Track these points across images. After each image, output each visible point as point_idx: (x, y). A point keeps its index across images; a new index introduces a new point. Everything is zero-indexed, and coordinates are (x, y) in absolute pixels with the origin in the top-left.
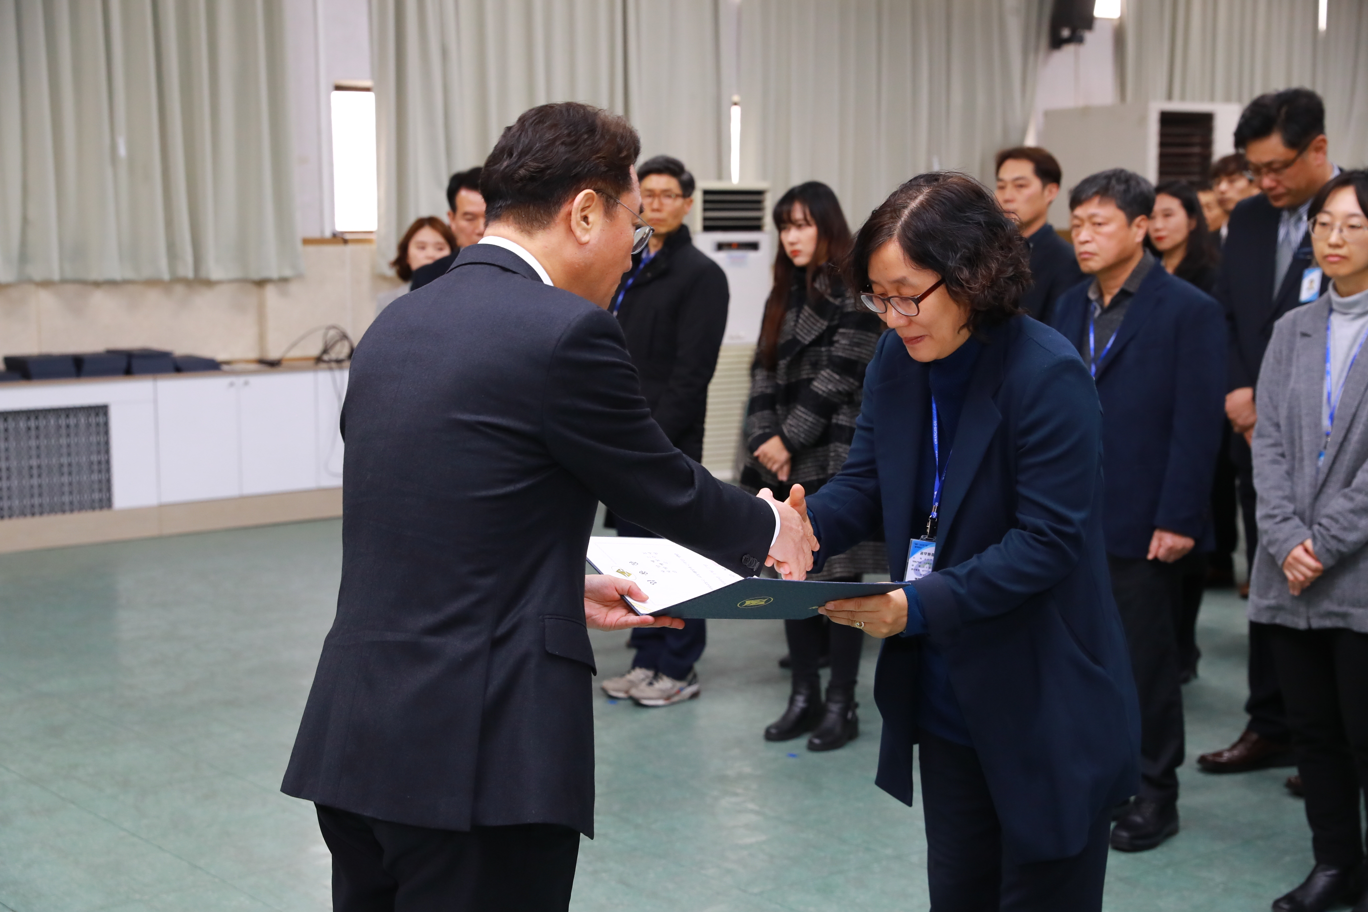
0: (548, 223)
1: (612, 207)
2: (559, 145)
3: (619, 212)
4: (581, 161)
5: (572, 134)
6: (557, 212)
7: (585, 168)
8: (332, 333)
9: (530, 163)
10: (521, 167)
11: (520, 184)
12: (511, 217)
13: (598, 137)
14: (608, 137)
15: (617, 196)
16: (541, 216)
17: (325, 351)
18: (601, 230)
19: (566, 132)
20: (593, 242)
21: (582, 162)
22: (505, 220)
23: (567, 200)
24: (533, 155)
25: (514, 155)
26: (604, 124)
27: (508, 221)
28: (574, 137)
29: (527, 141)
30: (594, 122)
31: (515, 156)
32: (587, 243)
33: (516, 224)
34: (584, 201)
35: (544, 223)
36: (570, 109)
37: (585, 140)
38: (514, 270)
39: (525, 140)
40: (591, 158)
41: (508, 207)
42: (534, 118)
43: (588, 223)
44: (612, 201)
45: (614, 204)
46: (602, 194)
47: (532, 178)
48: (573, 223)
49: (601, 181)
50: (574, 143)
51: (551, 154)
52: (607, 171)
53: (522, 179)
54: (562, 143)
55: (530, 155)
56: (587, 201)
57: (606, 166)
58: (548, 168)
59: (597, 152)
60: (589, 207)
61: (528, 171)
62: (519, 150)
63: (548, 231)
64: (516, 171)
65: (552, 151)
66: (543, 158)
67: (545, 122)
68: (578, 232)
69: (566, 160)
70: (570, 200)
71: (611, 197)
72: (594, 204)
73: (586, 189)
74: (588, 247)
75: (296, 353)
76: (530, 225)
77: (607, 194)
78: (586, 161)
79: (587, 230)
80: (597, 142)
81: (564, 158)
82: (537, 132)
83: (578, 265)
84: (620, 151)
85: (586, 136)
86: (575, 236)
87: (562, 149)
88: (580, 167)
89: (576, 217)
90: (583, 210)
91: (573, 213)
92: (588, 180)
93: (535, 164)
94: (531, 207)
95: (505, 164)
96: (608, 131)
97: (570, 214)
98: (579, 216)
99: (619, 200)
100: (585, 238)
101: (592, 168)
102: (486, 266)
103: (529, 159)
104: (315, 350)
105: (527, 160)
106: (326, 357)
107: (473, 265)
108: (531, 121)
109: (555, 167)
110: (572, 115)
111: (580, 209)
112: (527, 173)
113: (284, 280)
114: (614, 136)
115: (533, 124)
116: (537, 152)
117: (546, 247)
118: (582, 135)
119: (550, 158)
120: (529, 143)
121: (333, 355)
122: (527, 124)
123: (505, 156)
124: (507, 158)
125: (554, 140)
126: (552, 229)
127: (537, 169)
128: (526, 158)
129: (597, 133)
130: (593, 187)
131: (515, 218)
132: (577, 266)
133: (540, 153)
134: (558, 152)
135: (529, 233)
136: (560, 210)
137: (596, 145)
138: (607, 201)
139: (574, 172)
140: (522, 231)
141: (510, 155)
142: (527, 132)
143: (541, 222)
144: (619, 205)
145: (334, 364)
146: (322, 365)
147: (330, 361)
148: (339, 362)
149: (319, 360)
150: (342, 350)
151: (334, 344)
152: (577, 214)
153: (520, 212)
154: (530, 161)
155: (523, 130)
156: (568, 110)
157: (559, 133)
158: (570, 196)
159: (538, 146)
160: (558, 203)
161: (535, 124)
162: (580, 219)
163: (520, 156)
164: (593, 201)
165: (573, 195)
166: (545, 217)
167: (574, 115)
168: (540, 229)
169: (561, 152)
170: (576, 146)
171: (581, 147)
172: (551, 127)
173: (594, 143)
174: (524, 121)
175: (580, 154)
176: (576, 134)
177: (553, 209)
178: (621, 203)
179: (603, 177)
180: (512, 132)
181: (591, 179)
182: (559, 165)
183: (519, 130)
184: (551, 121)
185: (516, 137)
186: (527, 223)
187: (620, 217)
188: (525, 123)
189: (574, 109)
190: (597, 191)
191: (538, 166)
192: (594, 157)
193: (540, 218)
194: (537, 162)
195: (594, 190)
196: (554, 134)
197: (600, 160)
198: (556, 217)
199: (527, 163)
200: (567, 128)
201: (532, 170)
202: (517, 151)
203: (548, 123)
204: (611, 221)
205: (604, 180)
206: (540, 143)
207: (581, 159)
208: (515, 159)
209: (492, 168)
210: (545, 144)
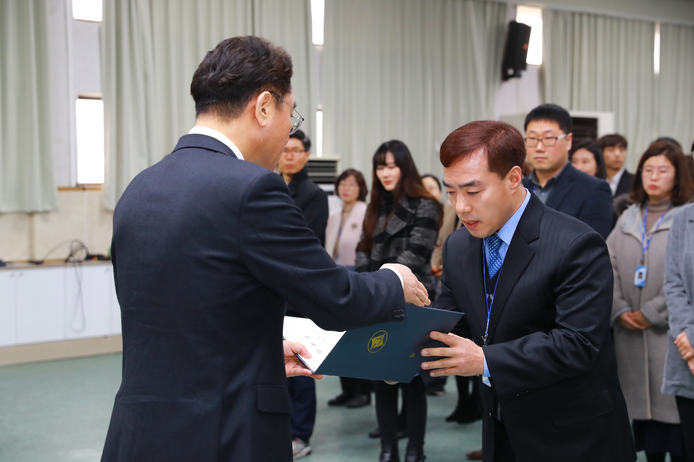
0: (240, 113)
1: (280, 103)
2: (247, 62)
3: (284, 106)
5: (256, 55)
6: (246, 105)
7: (264, 77)
8: (75, 245)
9: (228, 74)
10: (223, 76)
11: (222, 88)
12: (216, 112)
13: (272, 58)
14: (277, 59)
15: (283, 96)
16: (236, 109)
17: (71, 255)
18: (273, 118)
19: (251, 54)
20: (268, 126)
21: (262, 74)
22: (211, 112)
23: (253, 98)
24: (231, 69)
25: (218, 69)
27: (213, 114)
28: (257, 58)
29: (225, 61)
30: (268, 48)
31: (218, 70)
32: (265, 126)
33: (219, 116)
34: (263, 99)
35: (237, 114)
36: (252, 40)
37: (264, 60)
38: (215, 150)
39: (224, 59)
40: (268, 71)
41: (214, 104)
42: (229, 45)
43: (265, 113)
46: (274, 95)
47: (229, 84)
48: (257, 113)
49: (274, 86)
50: (256, 62)
51: (242, 68)
52: (278, 80)
53: (223, 84)
54: (249, 61)
55: (228, 68)
56: (265, 99)
57: (278, 77)
58: (240, 77)
59: (272, 68)
60: (266, 103)
62: (221, 65)
63: (239, 118)
64: (219, 79)
65: (242, 67)
66: (237, 70)
67: (237, 48)
68: (260, 119)
69: (252, 72)
70: (254, 98)
71: (279, 96)
72: (269, 101)
73: (265, 91)
74: (265, 129)
75: (53, 257)
76: (227, 116)
78: (265, 73)
79: (265, 118)
80: (271, 61)
81: (251, 71)
82: (232, 55)
84: (285, 67)
85: (264, 57)
86: (257, 121)
87: (250, 65)
88: (261, 77)
89: (258, 109)
90: (263, 105)
91: (257, 107)
92: (266, 86)
94: (229, 104)
95: (211, 75)
96: (277, 55)
97: (254, 107)
98: (261, 108)
99: (284, 98)
100: (264, 123)
101: (269, 77)
103: (227, 71)
104: (64, 254)
106: (72, 259)
108: (227, 47)
109: (245, 77)
110: (254, 44)
111: (261, 104)
112: (227, 80)
113: (46, 212)
114: (281, 58)
115: (229, 49)
116: (233, 67)
117: (238, 131)
118: (261, 56)
119: (241, 71)
120: (227, 61)
121: (76, 258)
122: (225, 49)
123: (210, 70)
124: (212, 70)
125: (243, 60)
126: (242, 117)
127: (232, 77)
128: (226, 70)
129: (270, 56)
130: (269, 90)
132: (258, 141)
133: (235, 68)
134: (246, 67)
135: (228, 121)
136: (248, 104)
137: (271, 62)
138: (277, 100)
139: (258, 79)
140: (223, 121)
141: (214, 69)
142: (225, 54)
143: (235, 113)
144: (284, 102)
145: (76, 263)
146: (69, 264)
147: (74, 262)
148: (79, 262)
149: (67, 261)
150: (81, 255)
151: (76, 251)
152: (259, 107)
153: (222, 108)
154: (229, 72)
155: (222, 53)
156: (250, 40)
157: (247, 55)
158: (254, 96)
159: (233, 63)
160: (247, 100)
161: (230, 49)
162: (261, 111)
163: (221, 70)
164: (269, 99)
165: (256, 95)
166: (238, 110)
167: (255, 44)
168: (234, 118)
169: (248, 66)
170: (258, 64)
171: (261, 64)
172: (240, 51)
173: (269, 62)
174: (222, 47)
175: (261, 69)
176: (257, 56)
177: (243, 104)
178: (285, 101)
179: (275, 84)
180: (214, 54)
181: (267, 85)
182: (247, 75)
183: (219, 53)
184: (240, 48)
185: (217, 58)
186: (226, 114)
187: (284, 109)
188: (222, 49)
189: (254, 40)
190: (272, 92)
191: (234, 76)
192: (270, 70)
193: (235, 111)
194: (233, 73)
195: (270, 92)
196: (244, 56)
197: (274, 72)
198: (245, 109)
199: (226, 73)
200: (252, 52)
201: (230, 78)
202: (219, 67)
203: (239, 49)
204: (279, 112)
205: (275, 85)
206: (234, 61)
207: (262, 72)
208: (218, 72)
209: (201, 78)
210: (238, 62)
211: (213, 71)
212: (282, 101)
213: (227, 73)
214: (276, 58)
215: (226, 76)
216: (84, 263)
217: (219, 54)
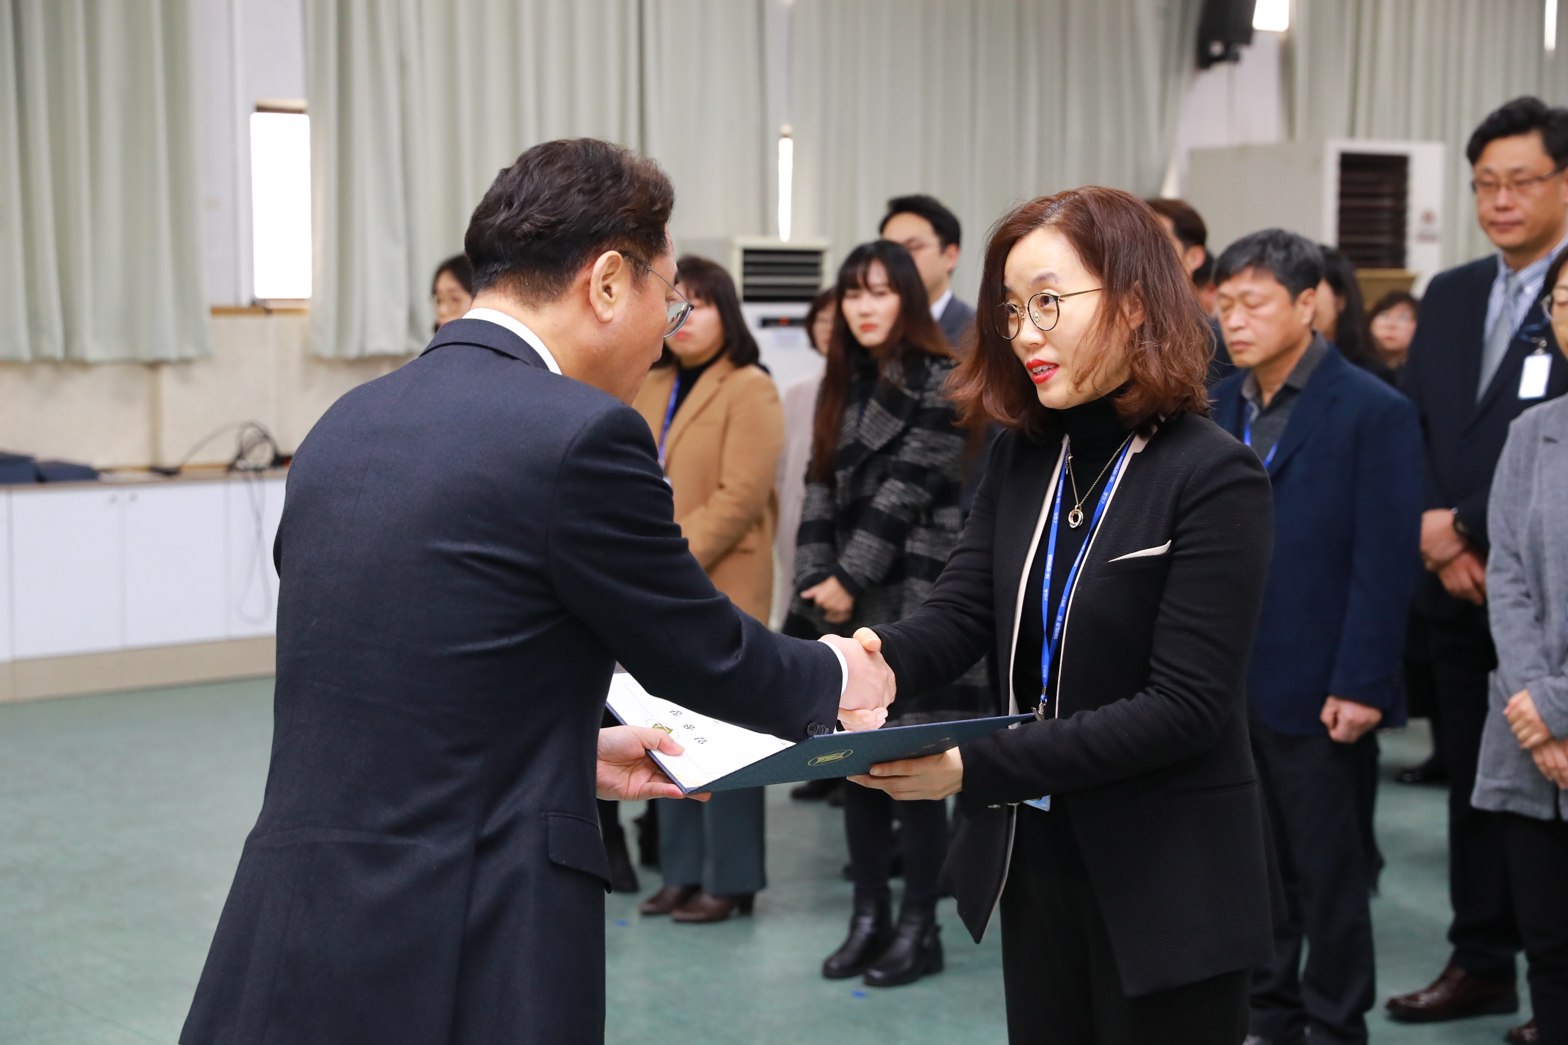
0: (560, 293)
1: (642, 275)
2: (575, 193)
3: (650, 281)
4: (604, 214)
5: (593, 178)
6: (571, 280)
7: (608, 223)
8: (249, 432)
9: (537, 216)
10: (525, 220)
11: (522, 243)
12: (510, 286)
13: (626, 184)
14: (638, 185)
15: (648, 260)
16: (550, 285)
17: (240, 456)
18: (627, 304)
19: (584, 176)
20: (616, 320)
21: (605, 216)
22: (502, 289)
23: (585, 265)
24: (541, 205)
25: (515, 206)
26: (632, 168)
27: (505, 290)
28: (594, 183)
29: (532, 188)
30: (619, 164)
31: (516, 208)
32: (609, 321)
33: (516, 294)
34: (606, 266)
35: (554, 294)
36: (587, 148)
37: (609, 188)
38: (512, 354)
39: (528, 187)
40: (617, 210)
41: (506, 272)
42: (541, 158)
43: (611, 296)
44: (642, 268)
45: (644, 271)
46: (630, 258)
47: (537, 235)
48: (593, 295)
49: (629, 240)
50: (592, 192)
51: (564, 204)
52: (637, 228)
53: (525, 236)
54: (580, 191)
55: (536, 204)
56: (610, 265)
57: (636, 222)
58: (560, 222)
59: (625, 204)
60: (612, 274)
61: (535, 225)
62: (522, 199)
63: (558, 304)
64: (517, 226)
65: (564, 201)
66: (553, 210)
67: (557, 162)
68: (599, 307)
69: (584, 212)
70: (588, 265)
71: (640, 262)
72: (619, 270)
73: (610, 250)
74: (610, 326)
75: (201, 458)
76: (534, 295)
77: (635, 258)
78: (611, 214)
79: (610, 305)
80: (624, 190)
81: (581, 211)
82: (545, 177)
83: (597, 349)
84: (653, 202)
85: (609, 183)
86: (594, 311)
87: (579, 198)
88: (603, 222)
89: (596, 287)
90: (605, 278)
91: (593, 282)
92: (611, 240)
93: (545, 217)
94: (537, 273)
95: (503, 216)
96: (638, 177)
97: (588, 283)
98: (600, 285)
99: (650, 266)
100: (607, 315)
101: (618, 223)
102: (475, 348)
103: (536, 209)
104: (225, 454)
105: (533, 211)
106: (241, 464)
107: (458, 346)
108: (535, 162)
109: (570, 222)
110: (591, 154)
111: (601, 277)
112: (533, 228)
113: (185, 362)
115: (540, 166)
116: (547, 201)
117: (556, 326)
118: (604, 181)
119: (563, 210)
120: (534, 190)
121: (251, 461)
122: (531, 166)
123: (502, 207)
124: (505, 208)
125: (567, 188)
126: (563, 301)
127: (543, 223)
128: (531, 209)
129: (623, 179)
130: (618, 248)
131: (515, 287)
132: (595, 351)
133: (549, 203)
134: (573, 202)
135: (534, 307)
136: (575, 277)
137: (624, 193)
138: (636, 267)
139: (595, 228)
140: (524, 305)
141: (510, 205)
142: (531, 176)
143: (549, 292)
144: (650, 273)
145: (251, 474)
146: (236, 475)
147: (245, 470)
148: (258, 470)
149: (231, 468)
150: (263, 456)
151: (252, 446)
152: (597, 283)
153: (522, 278)
154: (536, 213)
155: (526, 173)
156: (585, 148)
157: (575, 176)
158: (588, 259)
159: (546, 194)
160: (573, 268)
161: (542, 166)
162: (601, 289)
163: (523, 206)
164: (618, 266)
165: (593, 259)
166: (556, 286)
167: (593, 155)
168: (548, 301)
169: (577, 202)
170: (596, 195)
171: (603, 196)
172: (564, 169)
173: (619, 192)
174: (527, 162)
175: (603, 205)
176: (596, 179)
177: (566, 276)
178: (653, 270)
179: (632, 236)
180: (511, 175)
181: (616, 238)
182: (574, 218)
183: (520, 173)
184: (563, 163)
185: (516, 182)
186: (532, 293)
187: (651, 287)
188: (528, 164)
189: (592, 148)
190: (624, 253)
191: (547, 220)
192: (620, 209)
193: (549, 287)
194: (546, 215)
195: (620, 252)
196: (568, 179)
197: (629, 213)
198: (570, 286)
199: (533, 215)
200: (586, 171)
201: (539, 224)
202: (519, 200)
203: (559, 165)
204: (640, 293)
205: (633, 240)
206: (549, 190)
207: (603, 212)
208: (517, 211)
209: (484, 222)
210: (556, 191)
211: (506, 210)
212: (646, 270)
213: (533, 213)
214: (636, 184)
215: (531, 221)
216: (268, 473)
217: (521, 175)
